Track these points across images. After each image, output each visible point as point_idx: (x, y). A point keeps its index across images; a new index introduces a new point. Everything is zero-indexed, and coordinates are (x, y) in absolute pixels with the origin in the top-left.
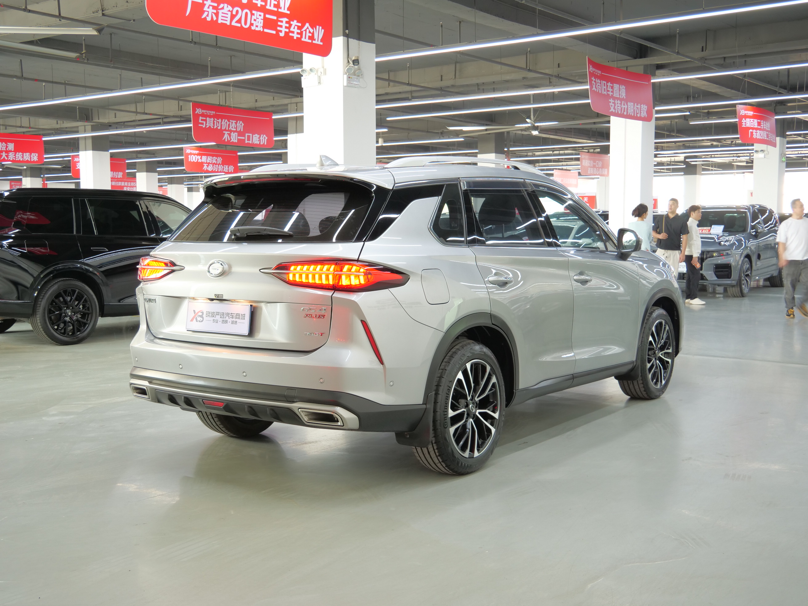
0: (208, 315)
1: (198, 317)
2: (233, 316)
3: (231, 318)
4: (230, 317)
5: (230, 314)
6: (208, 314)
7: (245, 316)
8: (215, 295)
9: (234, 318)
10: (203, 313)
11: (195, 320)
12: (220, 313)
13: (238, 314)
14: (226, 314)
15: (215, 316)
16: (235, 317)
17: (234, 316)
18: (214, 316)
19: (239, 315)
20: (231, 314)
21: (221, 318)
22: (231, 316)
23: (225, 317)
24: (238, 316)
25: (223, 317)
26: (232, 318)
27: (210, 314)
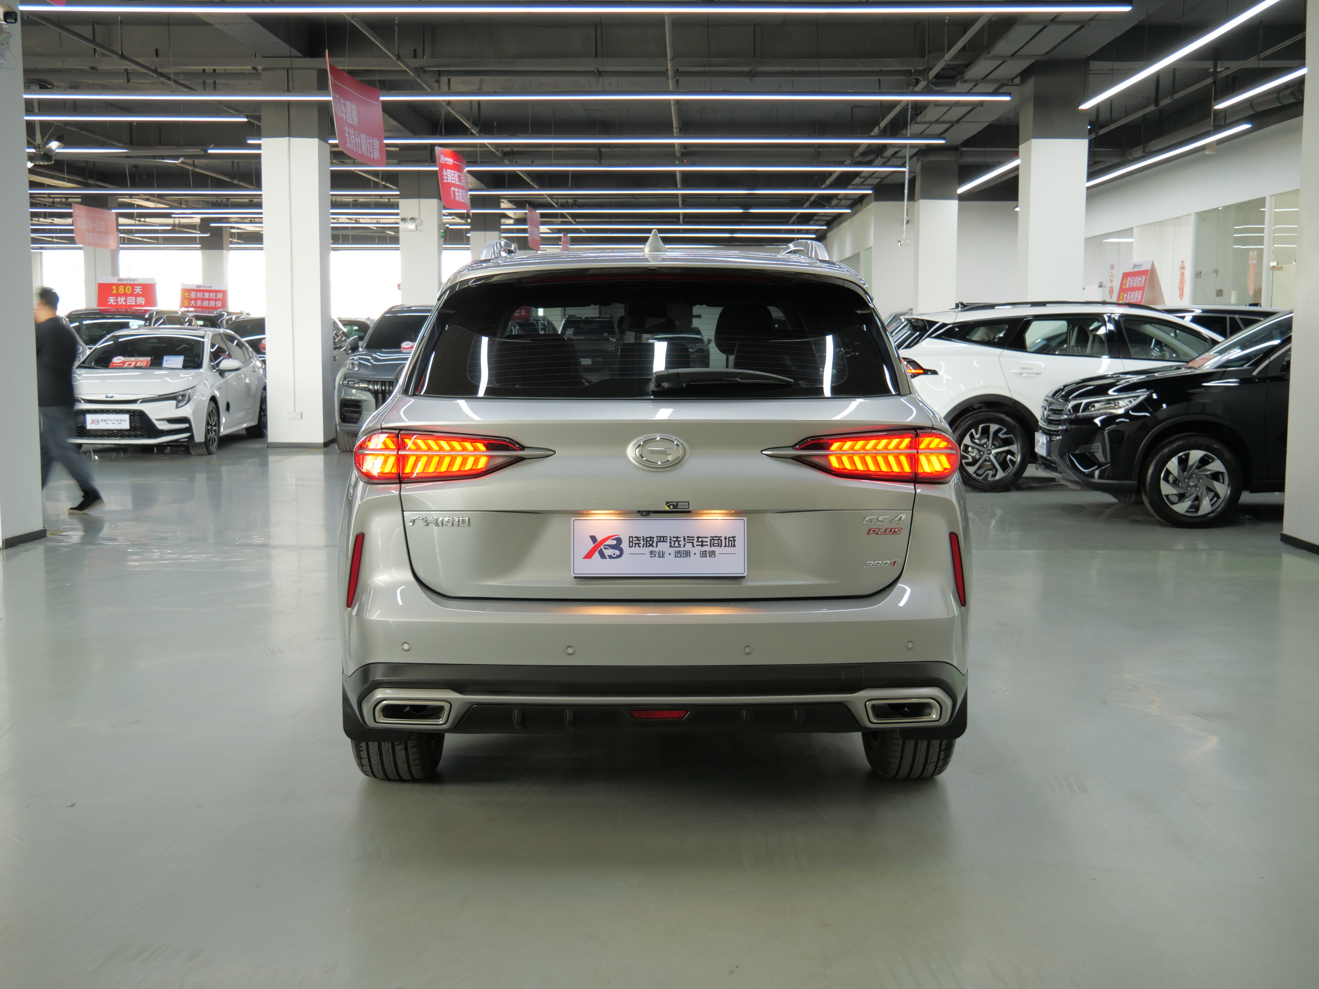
0: (636, 544)
1: (605, 548)
2: (702, 542)
3: (697, 545)
4: (695, 543)
5: (696, 539)
6: (634, 542)
7: (734, 541)
8: (667, 503)
9: (707, 545)
10: (619, 540)
11: (597, 555)
12: (668, 538)
13: (716, 537)
14: (684, 539)
15: (654, 544)
16: (709, 543)
17: (707, 542)
18: (651, 545)
19: (719, 539)
20: (698, 538)
21: (671, 546)
22: (698, 541)
23: (682, 546)
24: (716, 542)
25: (677, 544)
26: (702, 546)
27: (639, 540)
